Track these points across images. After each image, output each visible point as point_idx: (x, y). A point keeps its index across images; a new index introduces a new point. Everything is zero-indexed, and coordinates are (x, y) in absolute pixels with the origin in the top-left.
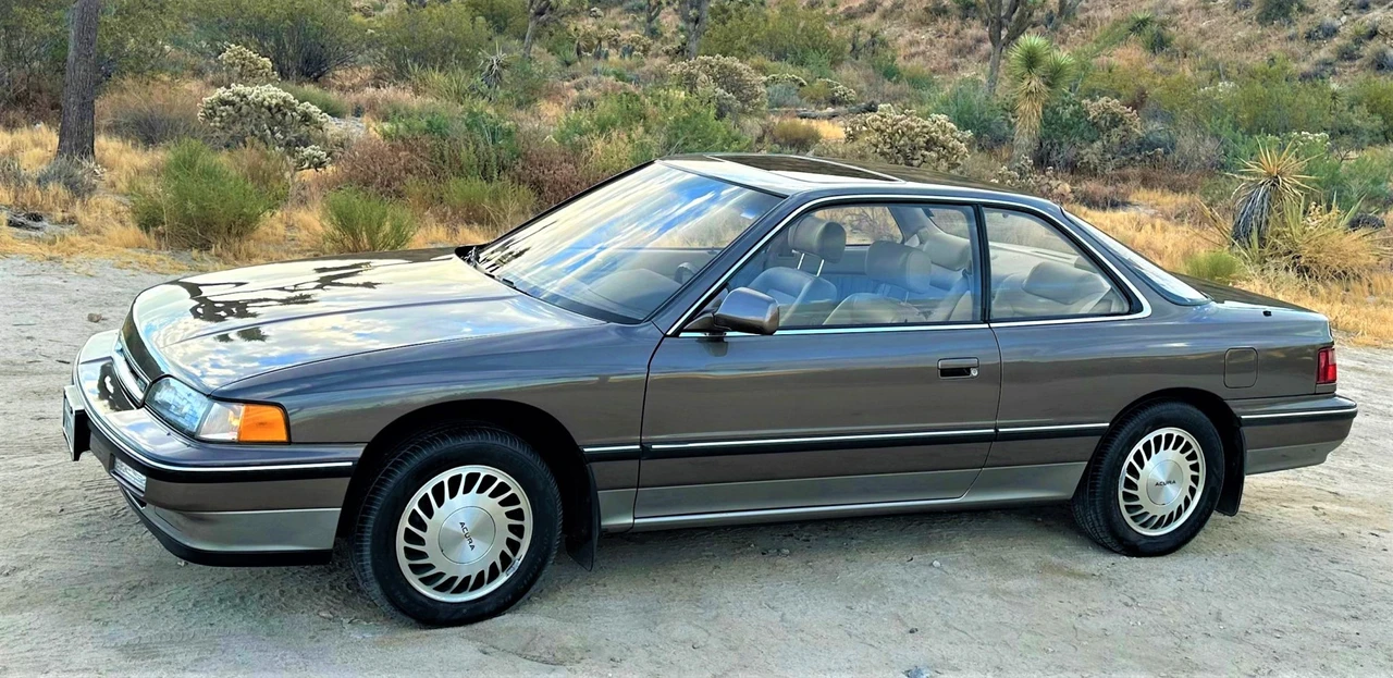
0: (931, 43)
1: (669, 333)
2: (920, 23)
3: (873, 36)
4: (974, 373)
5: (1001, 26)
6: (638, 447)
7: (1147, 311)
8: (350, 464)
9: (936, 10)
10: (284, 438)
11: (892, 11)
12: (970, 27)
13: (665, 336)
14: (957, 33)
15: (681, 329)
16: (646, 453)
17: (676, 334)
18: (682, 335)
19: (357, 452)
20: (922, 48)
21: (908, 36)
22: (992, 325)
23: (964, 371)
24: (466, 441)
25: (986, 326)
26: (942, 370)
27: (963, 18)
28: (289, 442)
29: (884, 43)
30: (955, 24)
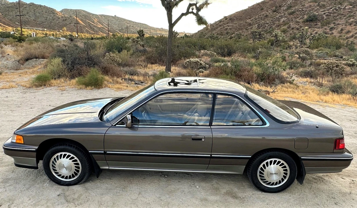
1: (113, 125)
4: (203, 140)
6: (103, 152)
7: (268, 125)
8: (35, 150)
10: (23, 143)
13: (112, 125)
15: (117, 124)
16: (105, 153)
17: (115, 125)
18: (117, 125)
19: (37, 147)
22: (211, 127)
23: (201, 139)
24: (61, 147)
25: (210, 127)
26: (192, 139)
28: (24, 144)
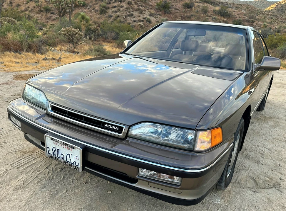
0: (41, 17)
2: (38, 13)
3: (29, 16)
5: (60, 13)
9: (40, 11)
11: (31, 11)
12: (48, 14)
14: (46, 15)
20: (40, 18)
21: (36, 16)
27: (46, 12)
29: (31, 17)
30: (45, 14)
